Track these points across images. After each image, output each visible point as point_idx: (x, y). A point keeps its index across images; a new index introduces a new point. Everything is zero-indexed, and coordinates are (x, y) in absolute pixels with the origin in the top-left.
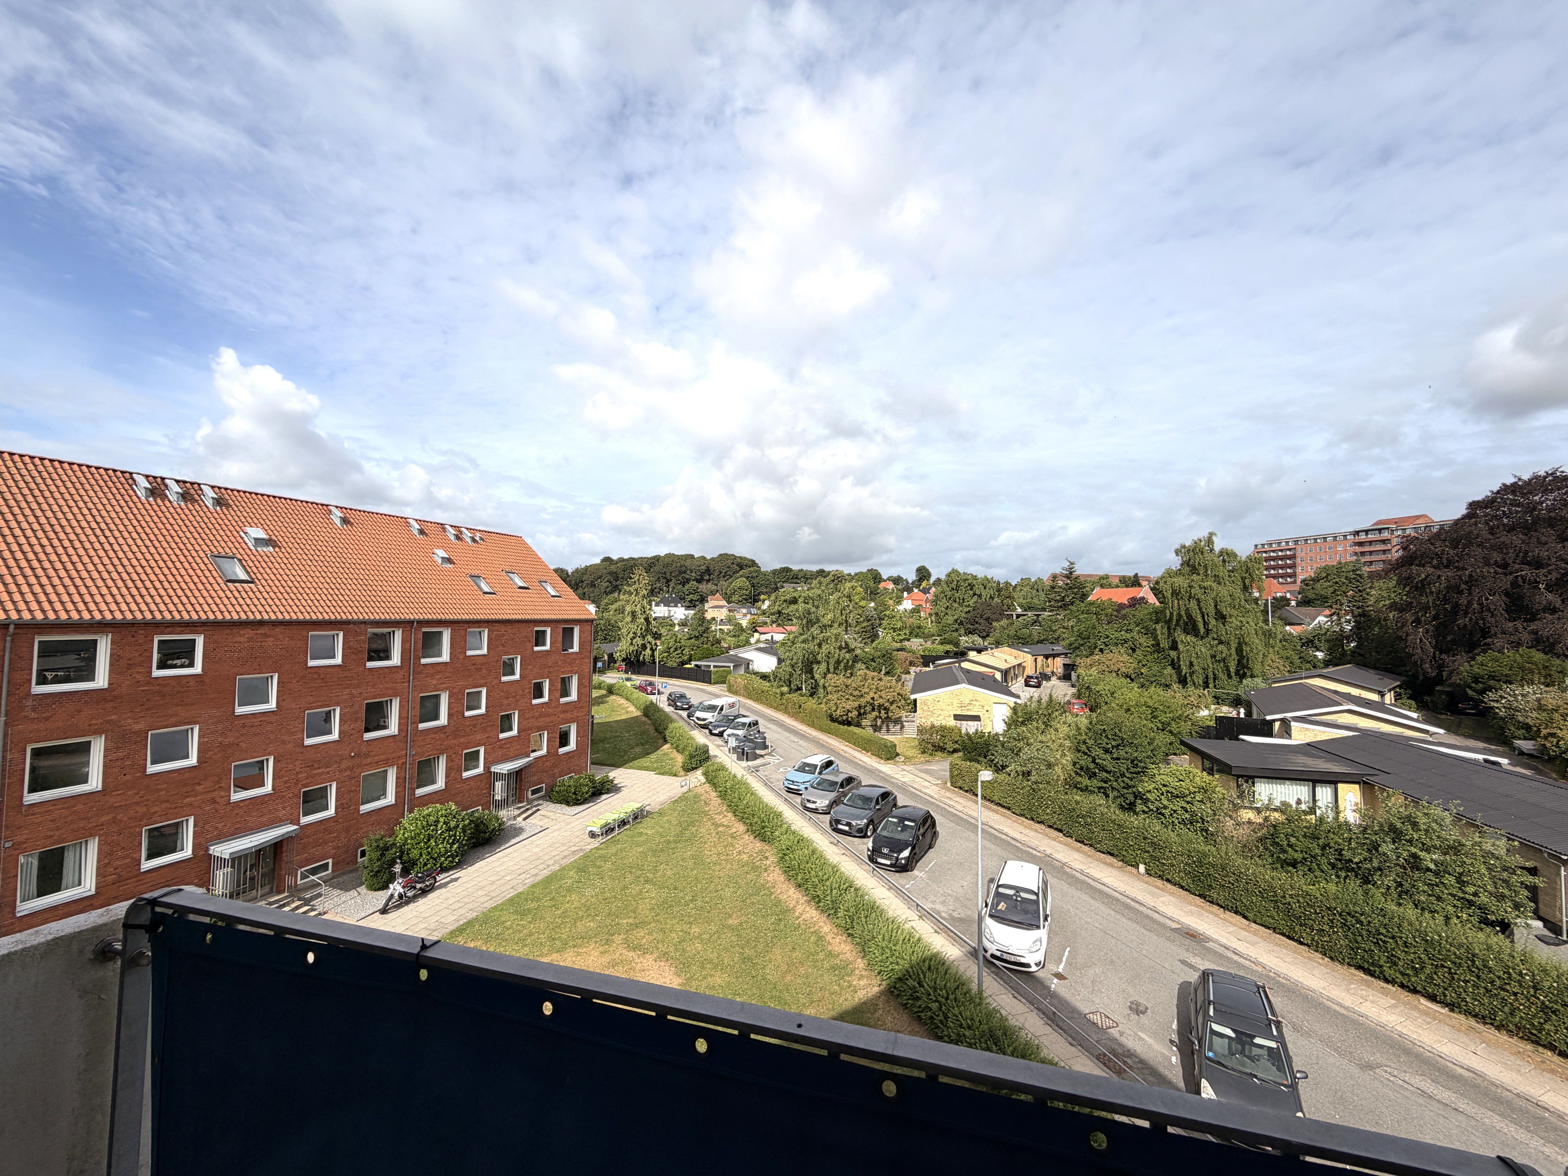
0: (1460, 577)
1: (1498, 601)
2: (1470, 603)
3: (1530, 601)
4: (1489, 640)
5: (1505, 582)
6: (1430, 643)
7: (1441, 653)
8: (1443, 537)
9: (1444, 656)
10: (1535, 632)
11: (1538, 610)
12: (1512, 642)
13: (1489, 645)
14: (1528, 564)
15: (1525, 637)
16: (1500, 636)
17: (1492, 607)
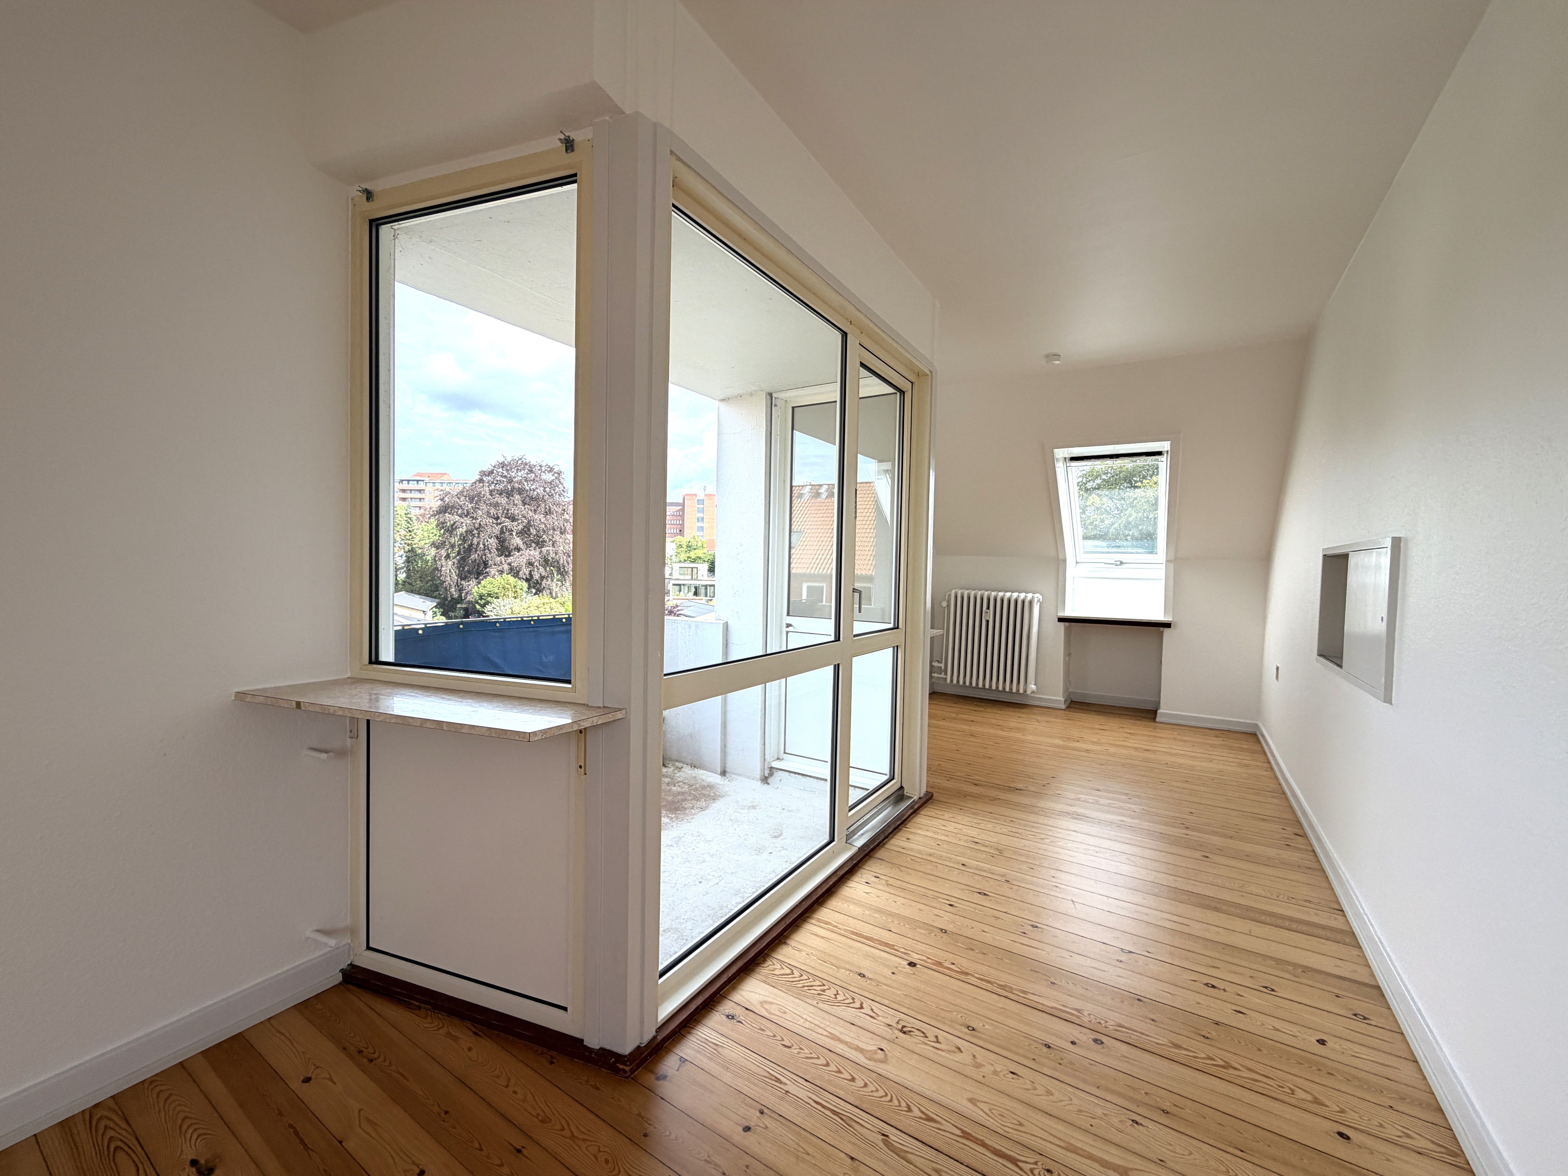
0: (474, 524)
1: (493, 542)
2: (478, 543)
3: (509, 543)
4: (488, 570)
5: (497, 530)
6: (455, 572)
7: (461, 580)
8: (465, 494)
9: (463, 582)
10: (509, 564)
11: (512, 549)
12: (499, 571)
13: (488, 573)
14: (509, 518)
15: (506, 567)
16: (493, 566)
17: (490, 546)
